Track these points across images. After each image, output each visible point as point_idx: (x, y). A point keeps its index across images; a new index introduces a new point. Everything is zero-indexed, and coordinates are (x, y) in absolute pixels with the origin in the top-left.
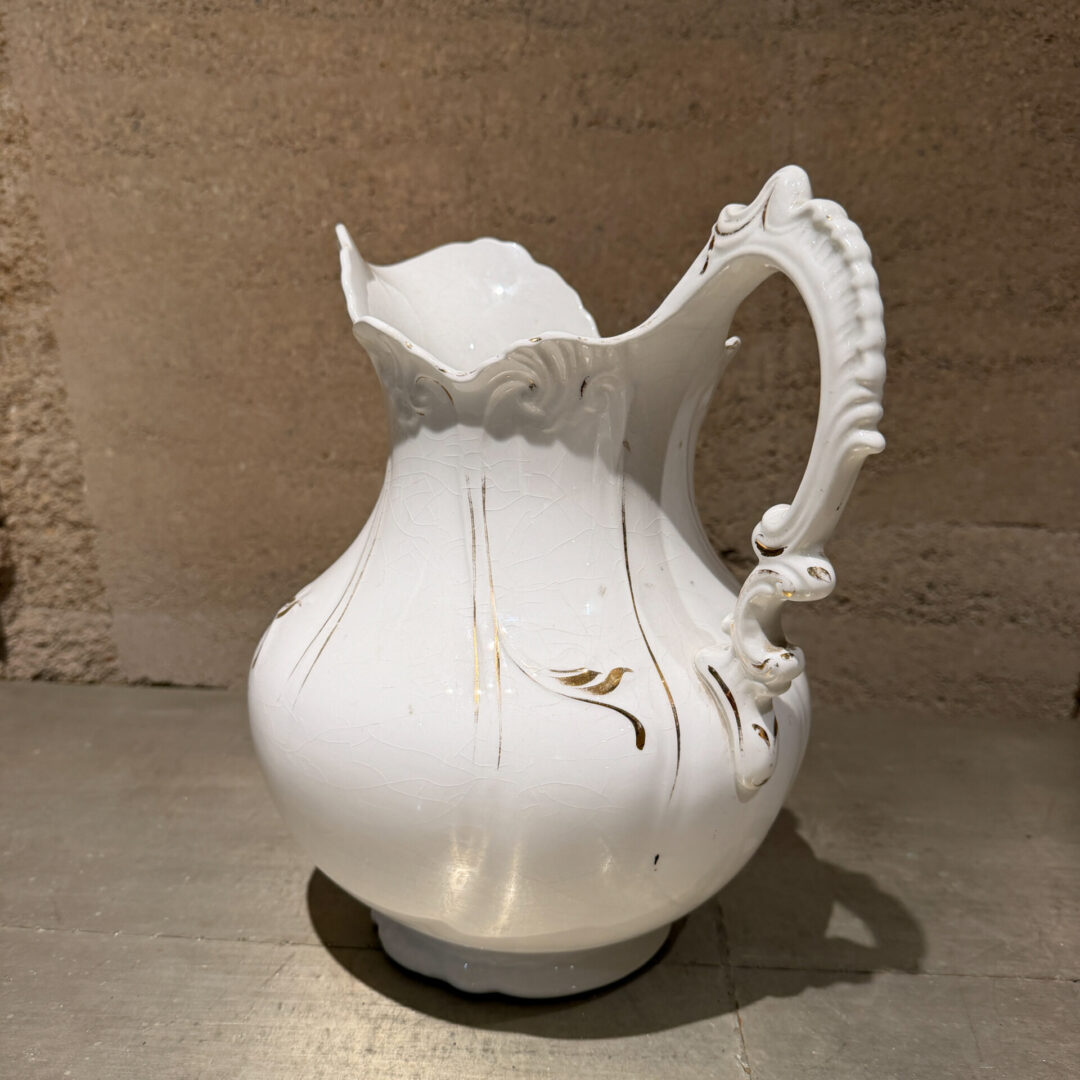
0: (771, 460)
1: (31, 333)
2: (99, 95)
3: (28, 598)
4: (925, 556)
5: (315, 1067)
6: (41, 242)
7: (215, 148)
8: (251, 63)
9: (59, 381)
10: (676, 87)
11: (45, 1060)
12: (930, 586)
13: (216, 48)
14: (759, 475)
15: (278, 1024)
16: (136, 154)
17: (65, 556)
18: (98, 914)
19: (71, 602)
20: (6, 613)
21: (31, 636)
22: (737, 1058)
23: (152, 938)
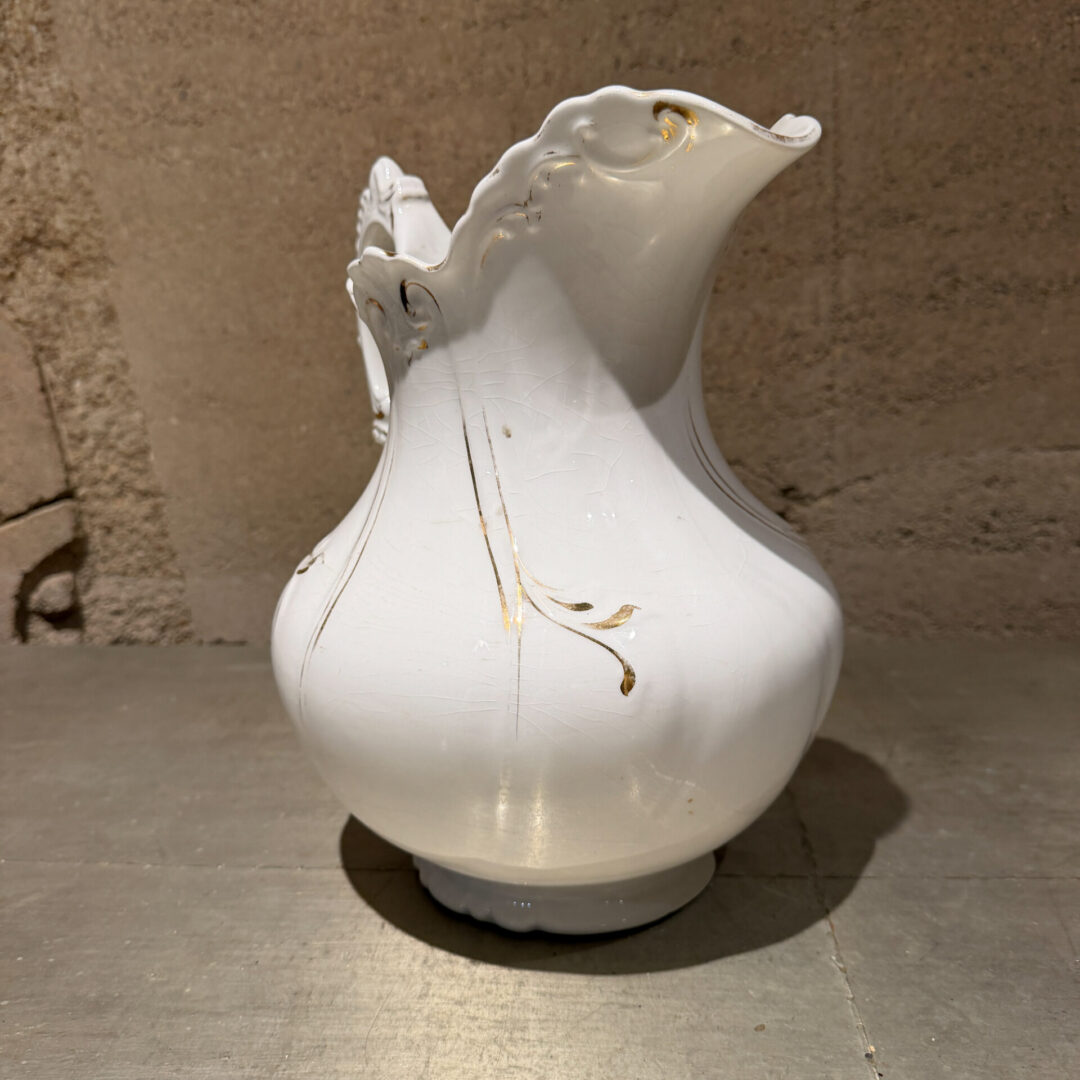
0: (828, 394)
1: (90, 307)
2: (146, 67)
3: (101, 567)
4: (989, 483)
6: (97, 216)
7: (261, 113)
8: (292, 26)
9: (120, 353)
10: (717, 23)
11: (165, 979)
12: (995, 514)
13: (258, 13)
14: (817, 411)
15: (383, 942)
16: (184, 123)
17: (136, 524)
18: (200, 850)
19: (144, 569)
20: (82, 582)
21: (107, 604)
22: (831, 959)
23: (253, 870)
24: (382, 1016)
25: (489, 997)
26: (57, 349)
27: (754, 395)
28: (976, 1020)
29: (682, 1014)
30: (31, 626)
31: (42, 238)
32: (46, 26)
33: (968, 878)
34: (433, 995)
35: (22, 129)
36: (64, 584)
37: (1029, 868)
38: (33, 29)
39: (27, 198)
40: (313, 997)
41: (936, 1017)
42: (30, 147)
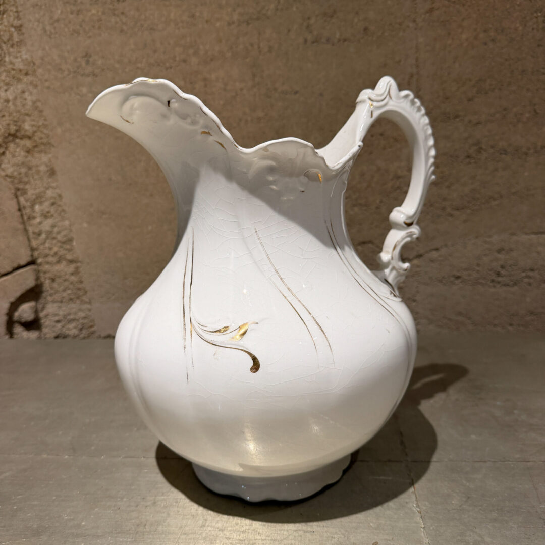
1: (43, 168)
2: (69, 48)
3: (49, 298)
4: (499, 251)
5: (203, 517)
6: (45, 123)
7: (127, 70)
9: (57, 191)
10: (356, 20)
11: (72, 518)
12: (502, 267)
13: (124, 20)
16: (88, 75)
17: (67, 277)
18: (93, 448)
19: (71, 299)
20: (40, 306)
21: (52, 317)
22: (414, 506)
23: (120, 458)
24: (181, 537)
25: (237, 527)
26: (27, 189)
27: (378, 208)
28: (488, 540)
29: (336, 536)
30: (14, 329)
31: (18, 134)
32: (19, 28)
33: (485, 462)
34: (208, 526)
35: (8, 79)
36: (31, 308)
37: (518, 456)
38: (13, 29)
39: (10, 114)
40: (147, 527)
41: (467, 538)
42: (12, 88)
